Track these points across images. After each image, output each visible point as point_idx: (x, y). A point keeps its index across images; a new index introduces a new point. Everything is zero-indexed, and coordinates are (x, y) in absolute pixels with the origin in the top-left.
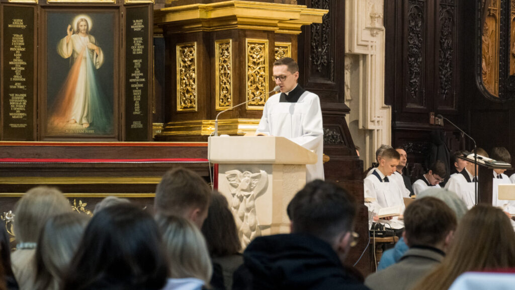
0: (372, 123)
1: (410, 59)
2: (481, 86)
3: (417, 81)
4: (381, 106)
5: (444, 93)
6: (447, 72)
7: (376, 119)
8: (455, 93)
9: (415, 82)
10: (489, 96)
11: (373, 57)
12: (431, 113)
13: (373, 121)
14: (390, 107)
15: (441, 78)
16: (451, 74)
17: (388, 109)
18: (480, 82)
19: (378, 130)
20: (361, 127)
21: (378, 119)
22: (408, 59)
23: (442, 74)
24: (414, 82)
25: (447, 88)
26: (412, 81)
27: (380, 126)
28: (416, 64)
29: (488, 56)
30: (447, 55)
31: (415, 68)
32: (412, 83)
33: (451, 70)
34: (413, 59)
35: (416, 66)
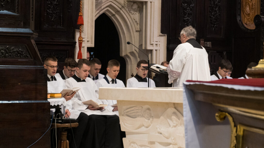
0: (152, 45)
1: (183, 5)
2: (240, 22)
3: (189, 19)
4: (159, 35)
5: (214, 27)
6: (216, 14)
7: (155, 43)
8: (222, 27)
9: (188, 19)
10: (245, 29)
11: (152, 3)
12: (201, 39)
13: (152, 44)
14: (166, 35)
15: (211, 17)
16: (220, 15)
17: (164, 37)
18: (240, 19)
19: (156, 50)
20: (144, 48)
21: (156, 43)
22: (182, 5)
23: (212, 15)
24: (186, 19)
25: (216, 23)
26: (185, 19)
27: (157, 48)
28: (188, 8)
29: (251, 3)
30: (216, 3)
31: (188, 10)
32: (185, 20)
33: (219, 12)
34: (186, 5)
35: (188, 9)
